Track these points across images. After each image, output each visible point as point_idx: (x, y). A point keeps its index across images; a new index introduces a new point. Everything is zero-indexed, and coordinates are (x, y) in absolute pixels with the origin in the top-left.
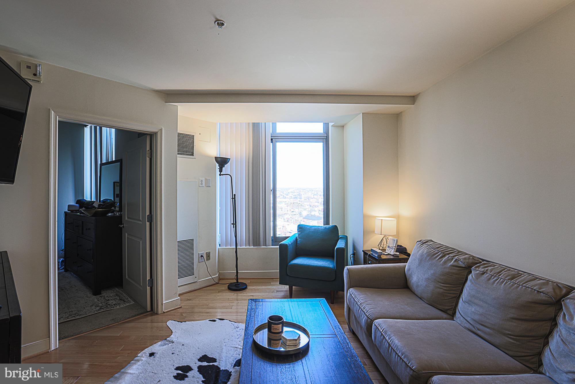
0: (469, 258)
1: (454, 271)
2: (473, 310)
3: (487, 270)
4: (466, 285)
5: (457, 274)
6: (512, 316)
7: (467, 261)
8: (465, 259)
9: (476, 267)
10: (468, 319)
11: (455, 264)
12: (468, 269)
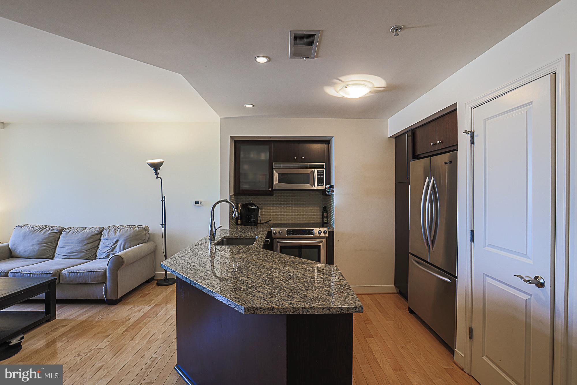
0: (59, 228)
1: (52, 235)
2: (66, 249)
3: (71, 230)
4: (60, 240)
5: (53, 237)
6: (85, 243)
7: (59, 229)
8: (57, 228)
9: (64, 230)
10: (64, 254)
11: (52, 232)
12: (60, 232)
